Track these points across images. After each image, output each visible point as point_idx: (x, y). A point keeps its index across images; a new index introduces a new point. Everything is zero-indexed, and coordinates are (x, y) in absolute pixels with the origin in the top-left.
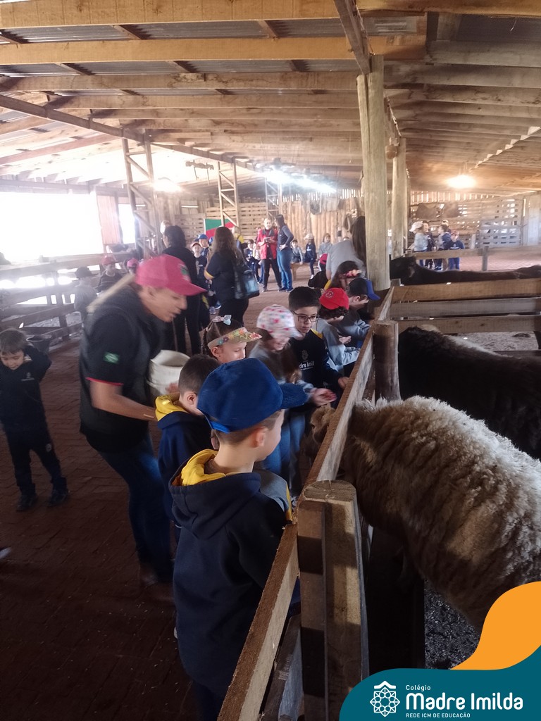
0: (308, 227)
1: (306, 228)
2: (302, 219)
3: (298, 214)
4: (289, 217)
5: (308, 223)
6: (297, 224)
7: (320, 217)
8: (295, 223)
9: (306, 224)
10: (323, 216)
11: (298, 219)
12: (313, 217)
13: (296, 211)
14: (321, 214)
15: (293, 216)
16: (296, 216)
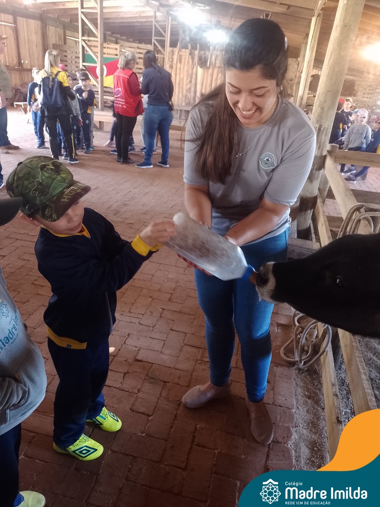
0: (193, 81)
1: (191, 82)
2: (188, 71)
3: (184, 64)
4: (174, 66)
5: (194, 76)
6: (182, 75)
7: (208, 72)
8: (180, 74)
9: (191, 77)
10: (210, 71)
11: (184, 70)
12: (200, 71)
13: (183, 60)
14: (208, 68)
15: (178, 65)
16: (182, 67)
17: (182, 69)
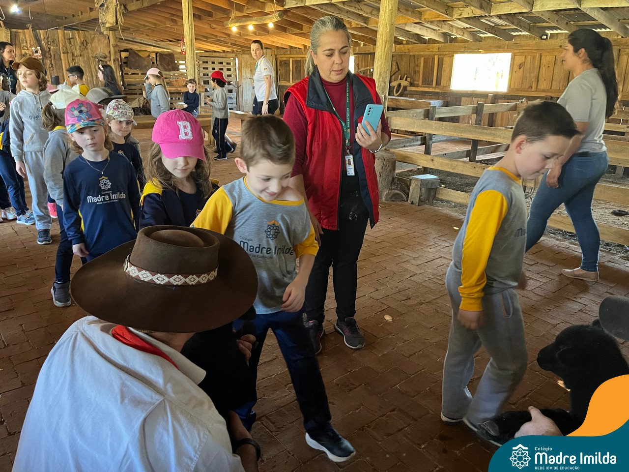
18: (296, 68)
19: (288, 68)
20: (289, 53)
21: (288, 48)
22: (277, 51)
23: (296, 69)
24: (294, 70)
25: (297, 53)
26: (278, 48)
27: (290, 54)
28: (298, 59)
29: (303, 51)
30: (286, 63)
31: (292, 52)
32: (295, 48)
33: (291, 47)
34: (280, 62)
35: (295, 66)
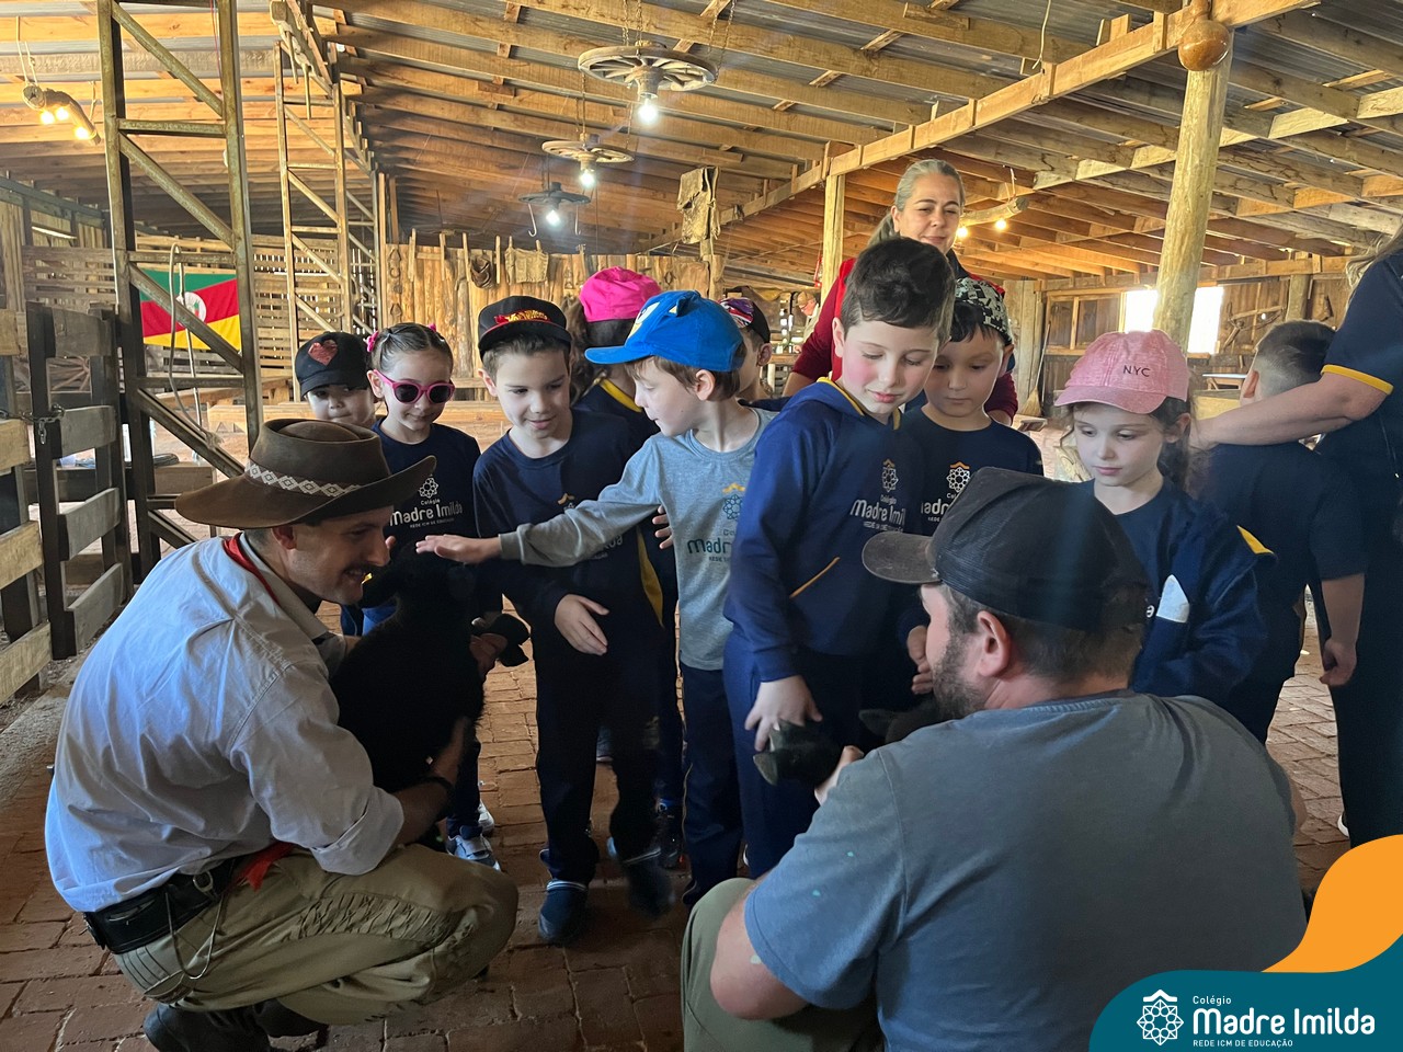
2: (443, 296)
12: (476, 294)
13: (428, 272)
14: (497, 287)
15: (418, 284)
16: (427, 287)
17: (426, 293)
18: (1087, 316)
19: (1068, 319)
20: (1071, 286)
21: (1069, 275)
22: (1046, 284)
23: (1085, 318)
24: (1081, 322)
25: (1088, 286)
26: (1048, 276)
27: (1074, 288)
28: (1092, 298)
29: (1102, 280)
30: (1066, 308)
31: (1077, 284)
32: (1088, 275)
33: (1077, 274)
34: (1053, 307)
35: (1083, 312)
